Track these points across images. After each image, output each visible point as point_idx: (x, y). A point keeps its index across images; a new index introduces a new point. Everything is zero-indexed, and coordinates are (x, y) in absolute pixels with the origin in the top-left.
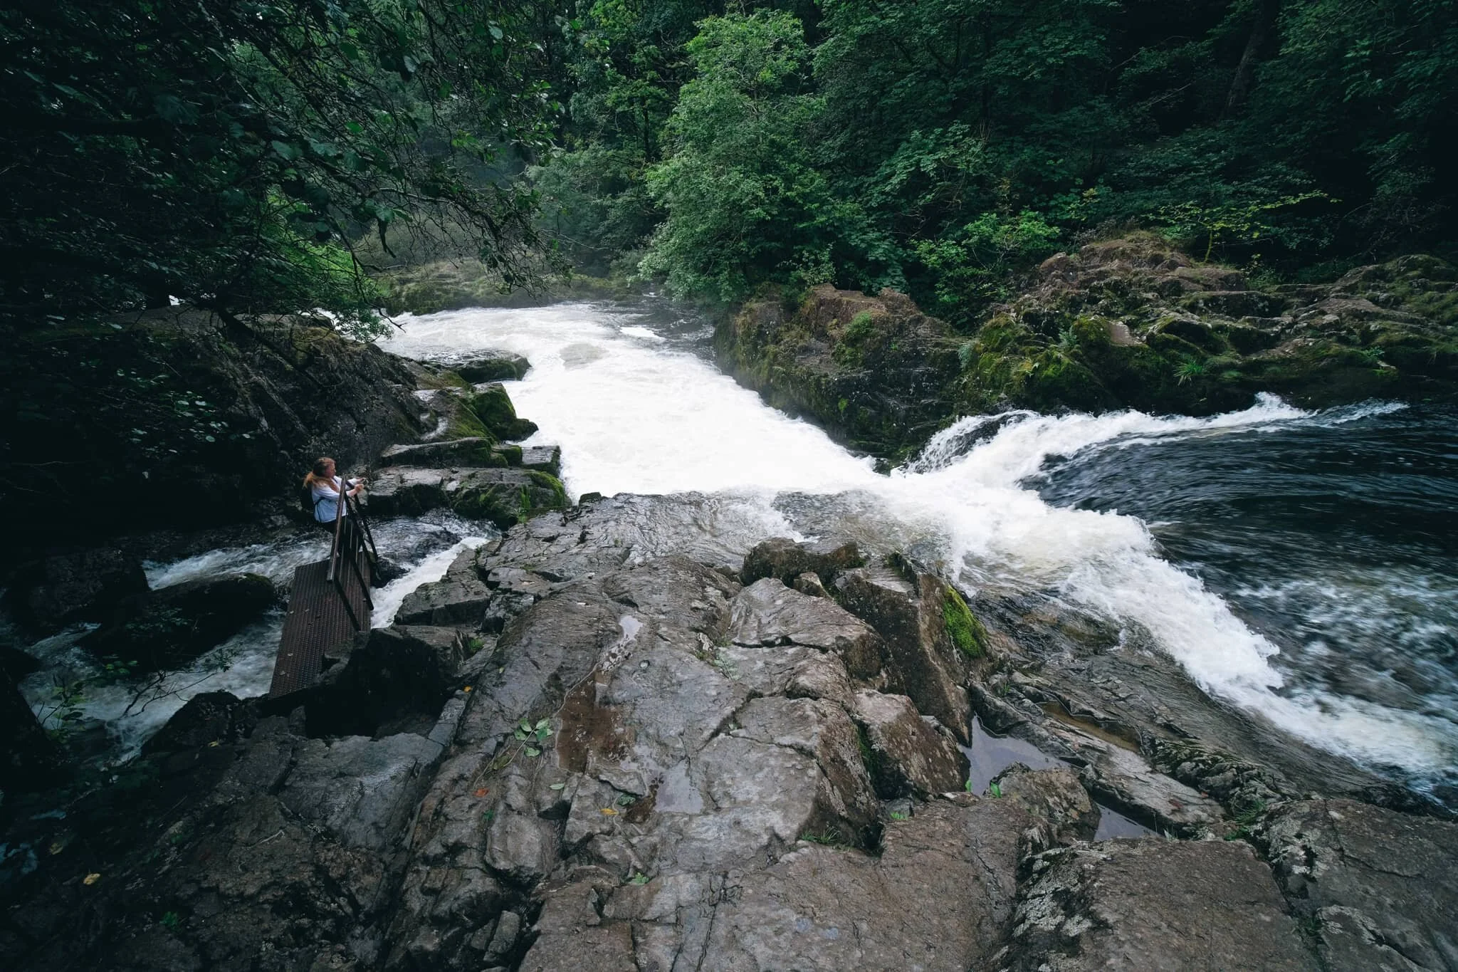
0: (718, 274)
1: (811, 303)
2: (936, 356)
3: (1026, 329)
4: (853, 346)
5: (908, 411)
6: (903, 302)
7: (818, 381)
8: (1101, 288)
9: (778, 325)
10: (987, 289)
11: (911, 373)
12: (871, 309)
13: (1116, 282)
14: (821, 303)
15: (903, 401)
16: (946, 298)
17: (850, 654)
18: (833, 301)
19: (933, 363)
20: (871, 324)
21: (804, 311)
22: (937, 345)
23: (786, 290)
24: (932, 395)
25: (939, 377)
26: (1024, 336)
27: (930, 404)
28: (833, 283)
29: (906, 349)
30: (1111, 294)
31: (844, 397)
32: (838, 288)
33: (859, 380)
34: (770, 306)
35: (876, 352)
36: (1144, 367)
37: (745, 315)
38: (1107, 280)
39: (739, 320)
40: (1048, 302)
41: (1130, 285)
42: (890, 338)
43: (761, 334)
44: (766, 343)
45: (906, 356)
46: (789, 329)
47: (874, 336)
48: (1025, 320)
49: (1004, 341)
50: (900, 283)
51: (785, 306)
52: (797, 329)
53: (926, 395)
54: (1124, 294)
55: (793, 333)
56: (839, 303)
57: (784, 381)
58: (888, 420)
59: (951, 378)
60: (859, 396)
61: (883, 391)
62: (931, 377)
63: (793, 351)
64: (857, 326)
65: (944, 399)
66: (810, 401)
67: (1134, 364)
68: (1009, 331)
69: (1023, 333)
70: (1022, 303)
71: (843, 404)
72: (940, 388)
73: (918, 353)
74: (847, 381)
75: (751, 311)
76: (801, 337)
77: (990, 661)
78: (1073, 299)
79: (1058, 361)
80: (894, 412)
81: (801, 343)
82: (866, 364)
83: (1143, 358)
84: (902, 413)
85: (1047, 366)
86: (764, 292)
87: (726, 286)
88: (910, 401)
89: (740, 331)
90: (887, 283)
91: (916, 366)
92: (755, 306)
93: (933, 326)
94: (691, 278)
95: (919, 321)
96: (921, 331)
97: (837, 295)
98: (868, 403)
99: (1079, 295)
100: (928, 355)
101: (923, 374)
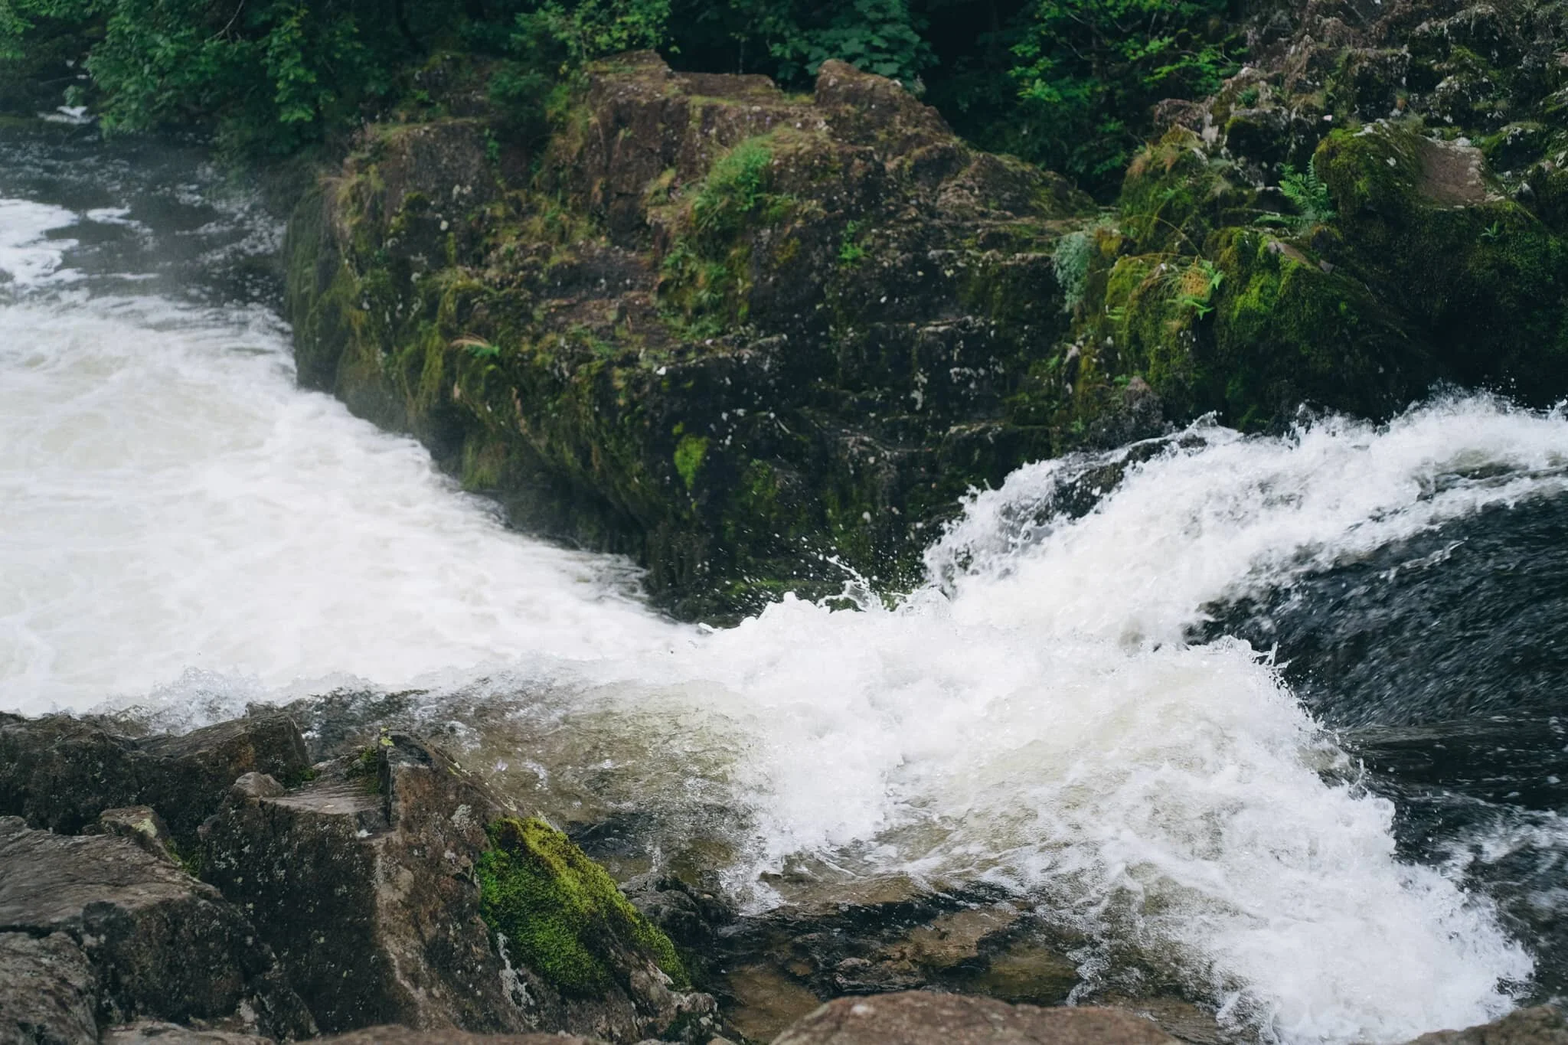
0: (266, 28)
1: (587, 118)
2: (994, 276)
3: (1231, 176)
4: (719, 256)
5: (904, 465)
6: (892, 107)
7: (603, 377)
8: (1442, 40)
9: (481, 196)
10: (1161, 59)
11: (910, 338)
12: (780, 130)
13: (1482, 21)
14: (620, 117)
15: (889, 437)
16: (1039, 89)
17: (125, 945)
18: (659, 110)
19: (980, 303)
20: (769, 181)
21: (566, 146)
22: (994, 240)
23: (504, 76)
24: (985, 405)
25: (1004, 347)
26: (1225, 198)
27: (978, 439)
28: (663, 52)
29: (892, 258)
30: (1470, 56)
31: (696, 429)
32: (678, 64)
33: (738, 370)
34: (451, 133)
35: (792, 272)
36: (1507, 270)
37: (361, 166)
38: (1459, 17)
39: (343, 188)
40: (1300, 88)
41: (1530, 30)
42: (834, 224)
43: (420, 231)
44: (441, 261)
45: (892, 281)
46: (521, 212)
47: (782, 220)
48: (1235, 150)
49: (1170, 214)
50: (897, 45)
51: (504, 133)
52: (550, 208)
53: (966, 409)
54: (1508, 59)
55: (537, 223)
56: (678, 116)
57: (496, 388)
58: (845, 500)
59: (1041, 349)
60: (745, 425)
61: (824, 402)
62: (977, 349)
63: (530, 283)
64: (726, 189)
65: (1022, 418)
66: (584, 453)
67: (1477, 263)
68: (1186, 182)
69: (1221, 187)
70: (1231, 97)
71: (690, 456)
72: (1010, 383)
73: (931, 268)
74: (700, 374)
75: (381, 151)
76: (564, 236)
77: (642, 1011)
78: (1365, 80)
79: (1272, 263)
80: (862, 473)
81: (560, 257)
82: (764, 314)
83: (1504, 241)
84: (887, 476)
85: (1245, 280)
86: (436, 86)
87: (291, 70)
88: (915, 433)
89: (346, 223)
90: (853, 46)
91: (927, 313)
92: (395, 133)
93: (994, 180)
94: (164, 47)
95: (942, 166)
96: (949, 197)
97: (672, 89)
98: (773, 448)
99: (1381, 63)
100: (963, 275)
101: (950, 339)
